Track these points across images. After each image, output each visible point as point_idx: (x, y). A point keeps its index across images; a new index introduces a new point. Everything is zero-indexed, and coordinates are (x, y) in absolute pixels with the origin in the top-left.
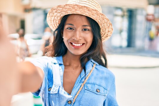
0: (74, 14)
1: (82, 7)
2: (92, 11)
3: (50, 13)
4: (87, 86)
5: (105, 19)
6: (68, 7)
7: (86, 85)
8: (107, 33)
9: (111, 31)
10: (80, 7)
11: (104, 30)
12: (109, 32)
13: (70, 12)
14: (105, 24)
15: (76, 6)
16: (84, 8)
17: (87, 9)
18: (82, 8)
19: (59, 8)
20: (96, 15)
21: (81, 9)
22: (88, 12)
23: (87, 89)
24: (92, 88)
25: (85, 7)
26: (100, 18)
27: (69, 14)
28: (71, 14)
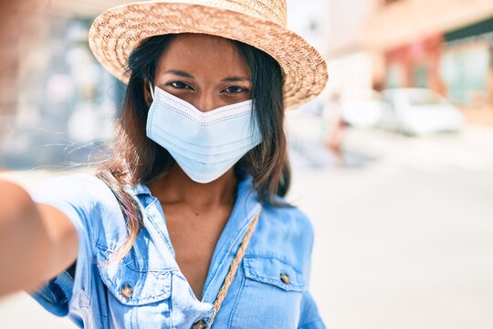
0: (188, 34)
1: (220, 12)
2: (257, 25)
3: (101, 28)
4: (250, 267)
5: (303, 50)
6: (165, 12)
7: (246, 264)
8: (309, 88)
9: (322, 82)
10: (212, 12)
11: (297, 80)
12: (314, 83)
13: (175, 27)
14: (303, 63)
15: (196, 10)
16: (225, 15)
17: (238, 19)
18: (219, 15)
19: (132, 15)
20: (272, 37)
21: (216, 20)
22: (242, 27)
23: (252, 277)
24: (265, 270)
25: (229, 12)
26: (286, 46)
27: (170, 32)
28: (177, 32)
